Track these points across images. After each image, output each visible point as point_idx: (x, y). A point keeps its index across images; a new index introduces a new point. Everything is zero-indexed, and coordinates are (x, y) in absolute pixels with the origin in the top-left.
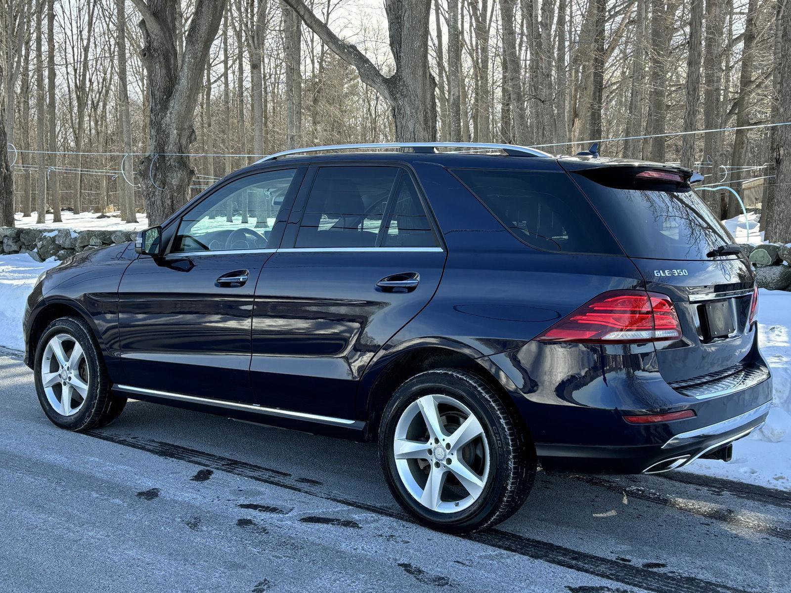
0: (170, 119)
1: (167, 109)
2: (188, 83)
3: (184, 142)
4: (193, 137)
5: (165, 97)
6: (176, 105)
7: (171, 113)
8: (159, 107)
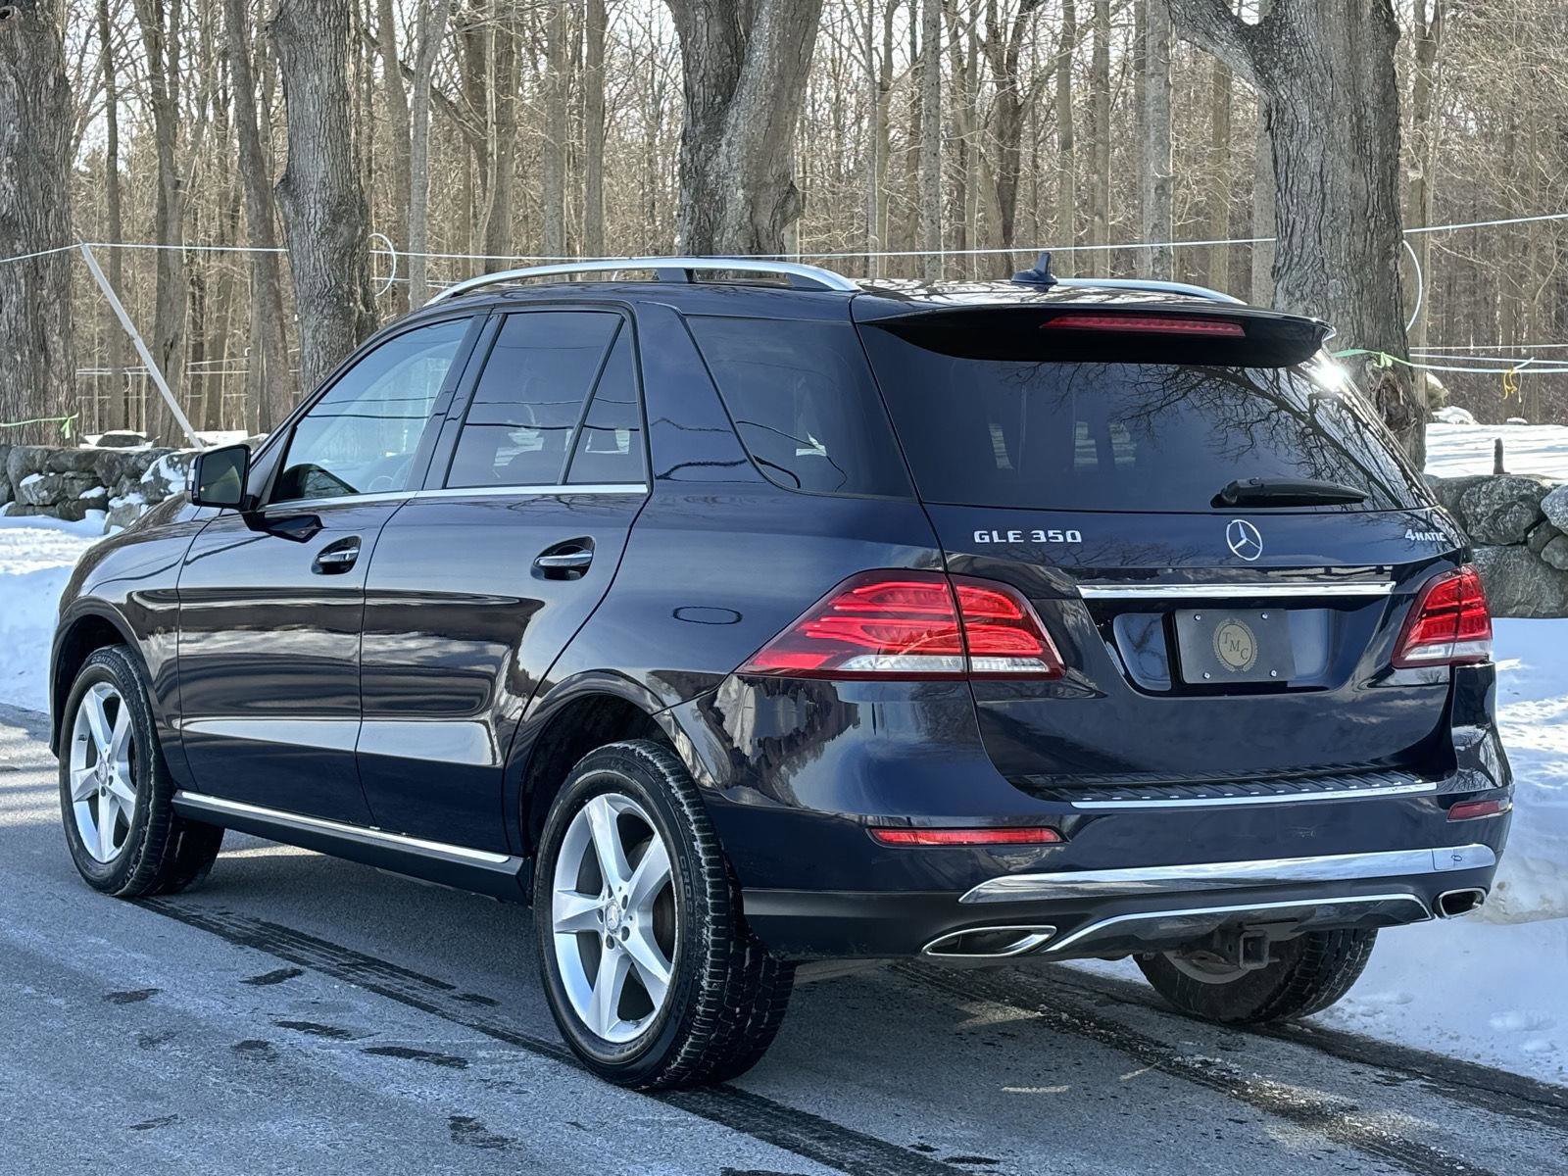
0: (730, 157)
1: (722, 132)
2: (772, 59)
3: (765, 221)
4: (791, 206)
5: (719, 99)
6: (742, 121)
7: (729, 144)
8: (702, 127)
